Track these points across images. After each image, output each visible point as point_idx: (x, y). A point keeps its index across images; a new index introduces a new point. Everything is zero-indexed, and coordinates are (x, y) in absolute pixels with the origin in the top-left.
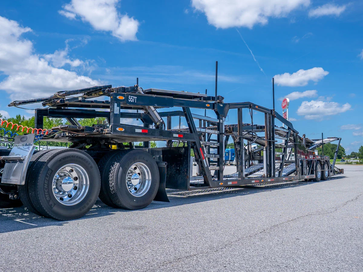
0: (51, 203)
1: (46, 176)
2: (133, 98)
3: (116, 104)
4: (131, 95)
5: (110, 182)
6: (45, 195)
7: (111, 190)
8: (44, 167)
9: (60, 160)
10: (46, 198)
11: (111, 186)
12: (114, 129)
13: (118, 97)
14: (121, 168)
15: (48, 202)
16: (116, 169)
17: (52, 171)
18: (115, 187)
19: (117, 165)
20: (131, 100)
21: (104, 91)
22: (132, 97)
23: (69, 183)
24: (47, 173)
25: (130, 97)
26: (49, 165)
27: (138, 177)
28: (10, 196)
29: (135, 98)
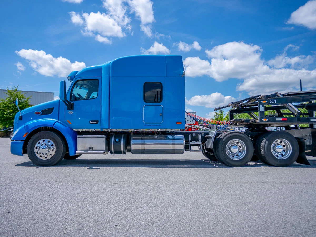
0: (225, 157)
1: (222, 145)
2: (273, 101)
3: (261, 106)
4: (272, 99)
5: (261, 150)
6: (222, 153)
7: (262, 154)
8: (221, 140)
9: (229, 137)
10: (223, 155)
11: (262, 152)
12: (261, 120)
13: (262, 102)
14: (267, 141)
15: (224, 157)
16: (264, 142)
17: (225, 142)
18: (263, 152)
19: (265, 139)
20: (272, 102)
21: (255, 99)
22: (272, 100)
23: (236, 149)
24: (223, 143)
25: (271, 101)
26: (224, 140)
27: (282, 148)
28: (211, 154)
29: (276, 100)
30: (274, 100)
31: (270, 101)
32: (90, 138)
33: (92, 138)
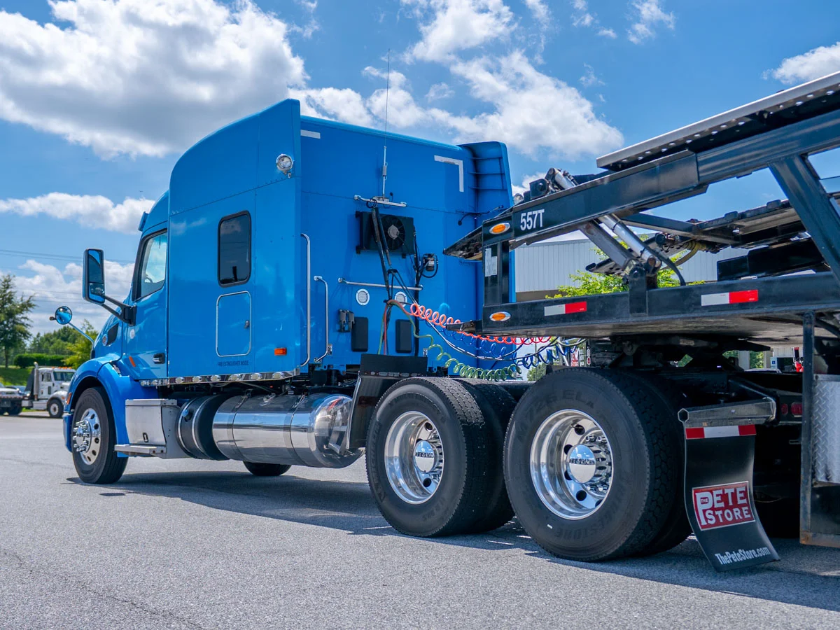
0: (379, 490)
2: (533, 216)
3: (488, 252)
4: (527, 210)
6: (373, 471)
10: (373, 479)
13: (492, 230)
15: (376, 487)
17: (380, 426)
20: (529, 223)
22: (529, 213)
24: (374, 429)
25: (525, 217)
26: (378, 414)
29: (542, 211)
30: (535, 212)
31: (523, 220)
32: (141, 408)
33: (145, 408)
